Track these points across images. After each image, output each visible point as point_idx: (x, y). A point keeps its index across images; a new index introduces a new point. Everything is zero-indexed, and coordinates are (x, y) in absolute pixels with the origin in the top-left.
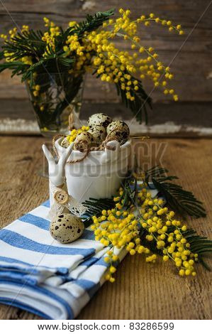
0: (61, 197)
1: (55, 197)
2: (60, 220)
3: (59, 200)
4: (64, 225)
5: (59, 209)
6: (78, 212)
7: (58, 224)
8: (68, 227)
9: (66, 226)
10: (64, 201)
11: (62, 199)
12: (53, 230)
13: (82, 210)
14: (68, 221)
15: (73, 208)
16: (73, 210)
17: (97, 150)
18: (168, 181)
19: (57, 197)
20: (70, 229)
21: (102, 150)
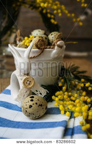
0: (28, 82)
1: (24, 83)
2: (32, 100)
3: (27, 85)
4: (36, 104)
6: (41, 94)
7: (31, 103)
8: (40, 105)
9: (38, 105)
10: (30, 86)
11: (29, 84)
12: (26, 108)
13: (44, 92)
14: (38, 100)
15: (37, 91)
16: (37, 93)
17: (49, 48)
18: (82, 74)
19: (25, 83)
20: (41, 107)
21: (53, 48)
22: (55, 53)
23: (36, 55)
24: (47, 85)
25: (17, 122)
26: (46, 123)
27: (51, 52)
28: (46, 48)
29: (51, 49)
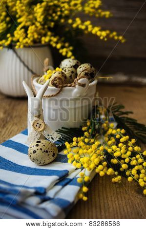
0: (38, 125)
1: (33, 125)
2: (37, 145)
3: (37, 128)
4: (41, 149)
5: (36, 136)
6: (53, 139)
7: (36, 148)
8: (45, 151)
9: (42, 151)
10: (41, 129)
11: (39, 127)
12: (31, 153)
13: (56, 137)
14: (44, 146)
15: (49, 135)
16: (49, 137)
17: (70, 86)
18: (125, 116)
19: (35, 125)
20: (46, 153)
21: (74, 86)
22: (77, 93)
23: (54, 93)
24: (69, 128)
25: (21, 166)
26: (48, 170)
27: (72, 90)
28: (66, 86)
29: (73, 87)
